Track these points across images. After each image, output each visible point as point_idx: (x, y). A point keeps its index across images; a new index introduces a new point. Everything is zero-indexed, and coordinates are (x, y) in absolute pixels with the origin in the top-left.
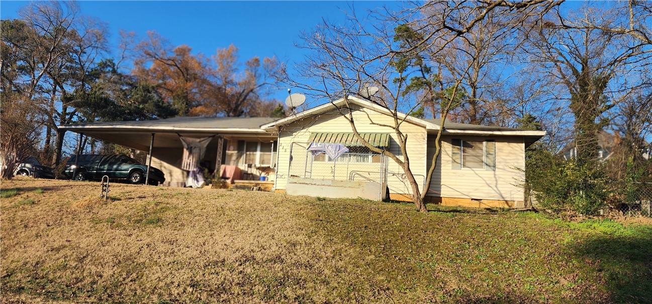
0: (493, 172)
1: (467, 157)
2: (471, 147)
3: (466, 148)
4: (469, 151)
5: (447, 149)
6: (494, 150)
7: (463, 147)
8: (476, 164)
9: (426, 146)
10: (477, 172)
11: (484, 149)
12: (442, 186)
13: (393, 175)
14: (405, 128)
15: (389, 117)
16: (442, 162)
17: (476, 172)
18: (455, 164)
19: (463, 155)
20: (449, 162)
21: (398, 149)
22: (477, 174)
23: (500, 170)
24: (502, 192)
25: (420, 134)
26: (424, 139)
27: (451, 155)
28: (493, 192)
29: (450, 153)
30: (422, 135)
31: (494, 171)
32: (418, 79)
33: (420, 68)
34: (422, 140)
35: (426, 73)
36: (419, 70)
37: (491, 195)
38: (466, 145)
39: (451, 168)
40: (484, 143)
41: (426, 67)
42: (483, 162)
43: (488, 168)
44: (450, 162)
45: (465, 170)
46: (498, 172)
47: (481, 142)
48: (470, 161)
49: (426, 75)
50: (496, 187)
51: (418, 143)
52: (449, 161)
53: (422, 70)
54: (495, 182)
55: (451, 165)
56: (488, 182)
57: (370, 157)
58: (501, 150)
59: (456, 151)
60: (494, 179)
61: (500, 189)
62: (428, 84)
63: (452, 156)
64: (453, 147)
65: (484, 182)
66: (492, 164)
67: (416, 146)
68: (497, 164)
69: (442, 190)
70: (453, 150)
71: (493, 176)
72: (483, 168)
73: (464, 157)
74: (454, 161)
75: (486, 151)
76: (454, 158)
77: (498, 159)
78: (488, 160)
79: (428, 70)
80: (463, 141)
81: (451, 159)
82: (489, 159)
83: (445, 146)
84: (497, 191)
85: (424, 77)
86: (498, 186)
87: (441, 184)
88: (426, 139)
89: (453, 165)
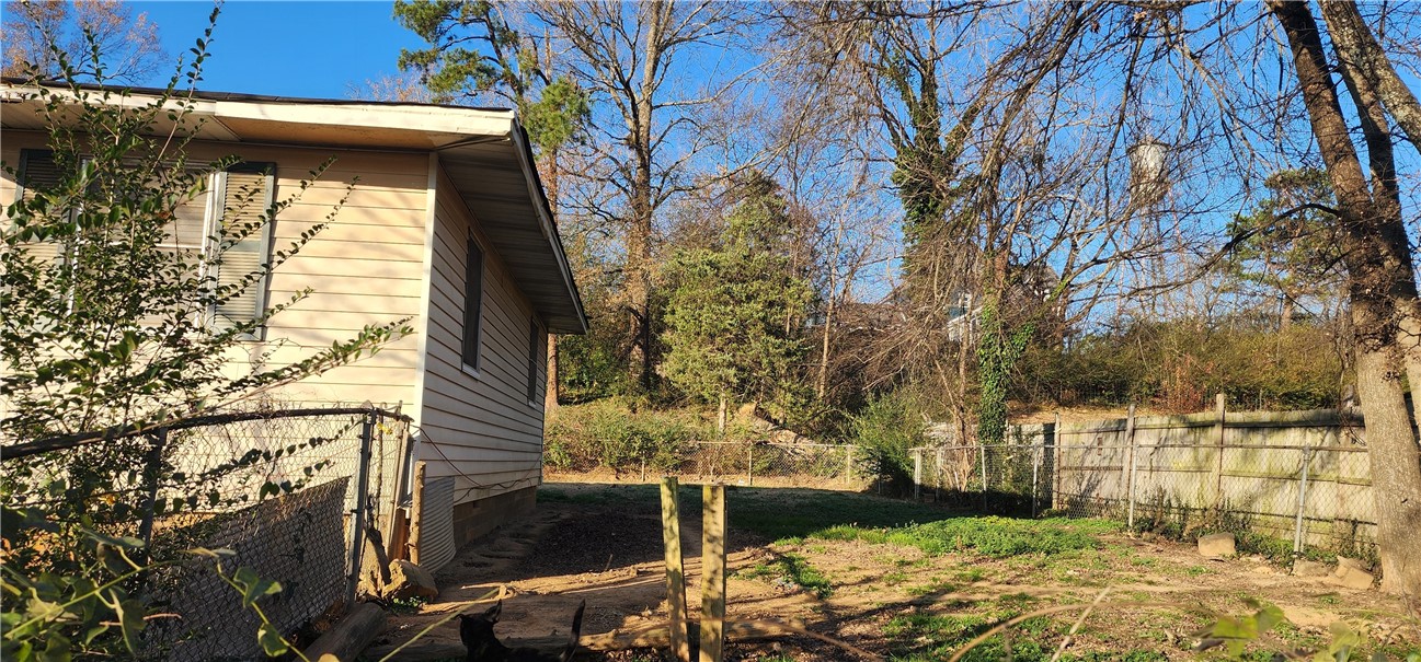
41: (505, 30)
77: (284, 275)
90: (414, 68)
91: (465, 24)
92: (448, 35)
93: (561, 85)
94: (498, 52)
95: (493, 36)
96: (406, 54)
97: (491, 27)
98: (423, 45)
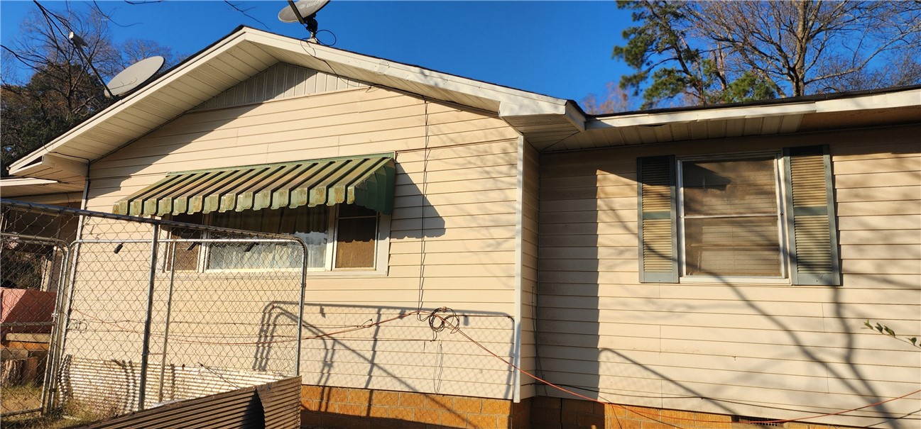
0: (825, 293)
1: (705, 229)
2: (720, 184)
3: (697, 194)
4: (715, 203)
5: (618, 202)
6: (824, 194)
7: (684, 187)
8: (743, 260)
9: (517, 194)
10: (750, 293)
11: (781, 190)
12: (603, 357)
13: (402, 316)
14: (445, 129)
15: (392, 93)
16: (602, 252)
17: (744, 290)
18: (653, 261)
19: (688, 223)
20: (628, 255)
21: (418, 212)
22: (750, 304)
23: (864, 282)
24: (885, 391)
25: (496, 148)
26: (513, 165)
27: (634, 225)
28: (834, 384)
29: (631, 217)
30: (505, 152)
31: (835, 286)
32: (670, 72)
33: (676, 55)
34: (505, 169)
35: (689, 61)
36: (675, 59)
37: (825, 403)
38: (699, 180)
39: (635, 278)
40: (780, 164)
41: (688, 50)
42: (774, 247)
43: (804, 275)
44: (635, 253)
45: (696, 287)
46: (853, 293)
47: (763, 159)
48: (718, 247)
49: (688, 65)
50: (848, 360)
51: (490, 184)
52: (627, 249)
53: (680, 59)
54: (840, 340)
55: (635, 266)
56: (808, 339)
57: (331, 248)
58: (861, 189)
59: (655, 207)
60: (834, 324)
61: (868, 372)
62: (695, 83)
63: (642, 227)
64: (643, 193)
65: (784, 337)
66: (819, 256)
67: (482, 197)
68: (846, 252)
69: (603, 370)
70: (641, 205)
71: (828, 309)
72: (779, 274)
73: (693, 230)
74: (647, 250)
75: (792, 200)
76: (648, 236)
77: (850, 232)
78: (802, 239)
79: (692, 56)
80: (685, 165)
81: (635, 242)
82: (808, 233)
83: (610, 189)
84: (856, 383)
85: (686, 71)
86: (860, 359)
87: (600, 346)
88: (520, 166)
89: (643, 268)
90: (630, 86)
91: (660, 53)
92: (647, 62)
93: (749, 78)
94: (683, 65)
95: (680, 56)
96: (624, 78)
97: (678, 51)
98: (631, 71)
